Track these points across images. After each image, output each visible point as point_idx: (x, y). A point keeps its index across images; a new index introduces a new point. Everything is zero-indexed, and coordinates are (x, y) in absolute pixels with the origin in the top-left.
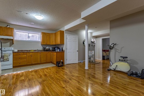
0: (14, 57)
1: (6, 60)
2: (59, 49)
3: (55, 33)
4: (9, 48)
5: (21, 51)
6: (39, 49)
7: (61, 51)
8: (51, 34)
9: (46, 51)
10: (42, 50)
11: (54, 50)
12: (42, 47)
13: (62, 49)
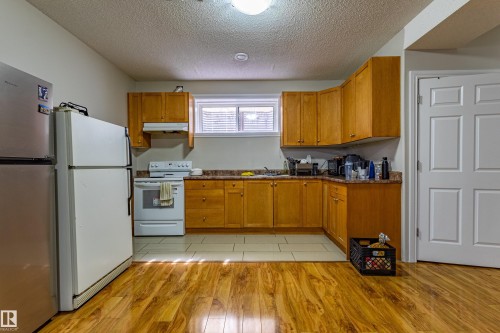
0: (189, 194)
1: (166, 204)
2: (365, 164)
3: (343, 87)
4: (181, 163)
6: (271, 167)
7: (377, 178)
8: (324, 93)
9: (301, 173)
10: (286, 173)
11: (338, 170)
12: (284, 159)
13: (386, 166)
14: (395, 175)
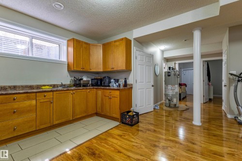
5: (10, 87)
9: (84, 86)
13: (126, 82)
14: (130, 85)
